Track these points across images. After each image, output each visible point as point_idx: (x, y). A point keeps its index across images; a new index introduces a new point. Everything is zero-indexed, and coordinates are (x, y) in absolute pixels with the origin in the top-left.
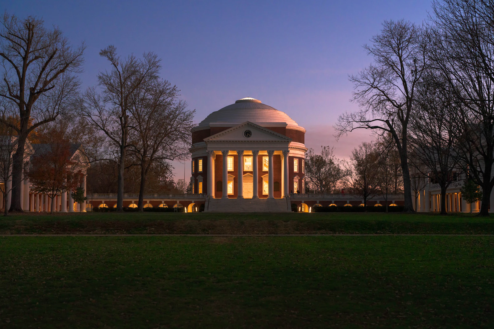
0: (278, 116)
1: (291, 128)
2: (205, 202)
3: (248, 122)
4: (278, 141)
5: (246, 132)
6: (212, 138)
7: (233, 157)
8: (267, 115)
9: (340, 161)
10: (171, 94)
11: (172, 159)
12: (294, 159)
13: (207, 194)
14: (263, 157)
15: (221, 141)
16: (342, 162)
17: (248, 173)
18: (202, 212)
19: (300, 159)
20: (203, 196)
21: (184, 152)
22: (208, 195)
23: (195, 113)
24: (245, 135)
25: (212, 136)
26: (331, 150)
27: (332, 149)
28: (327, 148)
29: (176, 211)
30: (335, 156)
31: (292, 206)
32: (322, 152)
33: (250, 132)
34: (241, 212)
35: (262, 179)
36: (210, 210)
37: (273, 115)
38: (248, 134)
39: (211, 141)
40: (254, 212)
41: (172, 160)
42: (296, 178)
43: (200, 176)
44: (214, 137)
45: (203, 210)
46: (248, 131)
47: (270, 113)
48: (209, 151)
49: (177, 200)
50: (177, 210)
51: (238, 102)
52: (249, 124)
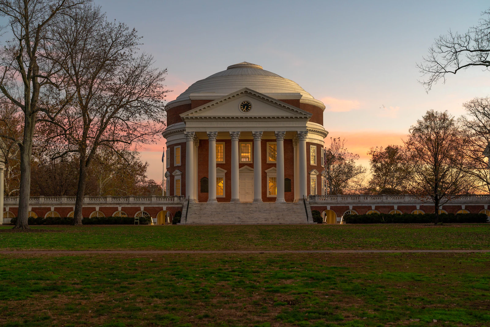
0: (288, 85)
1: (307, 102)
2: (182, 208)
3: (246, 88)
4: (292, 118)
5: (243, 104)
6: (192, 113)
7: (224, 143)
8: (273, 83)
9: (353, 155)
10: (128, 43)
11: (130, 142)
12: (311, 146)
13: (185, 197)
14: (268, 143)
15: (205, 118)
16: (356, 156)
17: (246, 166)
18: (178, 224)
19: (319, 147)
20: (180, 199)
21: (147, 132)
22: (187, 198)
23: (167, 73)
24: (242, 108)
25: (193, 111)
26: (341, 142)
27: (343, 141)
28: (337, 140)
29: (137, 223)
30: (347, 150)
31: (313, 214)
32: (332, 144)
33: (249, 104)
34: (237, 223)
35: (266, 175)
36: (190, 221)
37: (281, 84)
38: (246, 106)
39: (192, 118)
40: (256, 223)
41: (129, 144)
42: (313, 173)
43: (177, 171)
44: (196, 112)
45: (179, 222)
46: (246, 103)
47: (276, 81)
48: (188, 132)
49: (140, 206)
50: (138, 221)
51: (229, 68)
52: (248, 92)
